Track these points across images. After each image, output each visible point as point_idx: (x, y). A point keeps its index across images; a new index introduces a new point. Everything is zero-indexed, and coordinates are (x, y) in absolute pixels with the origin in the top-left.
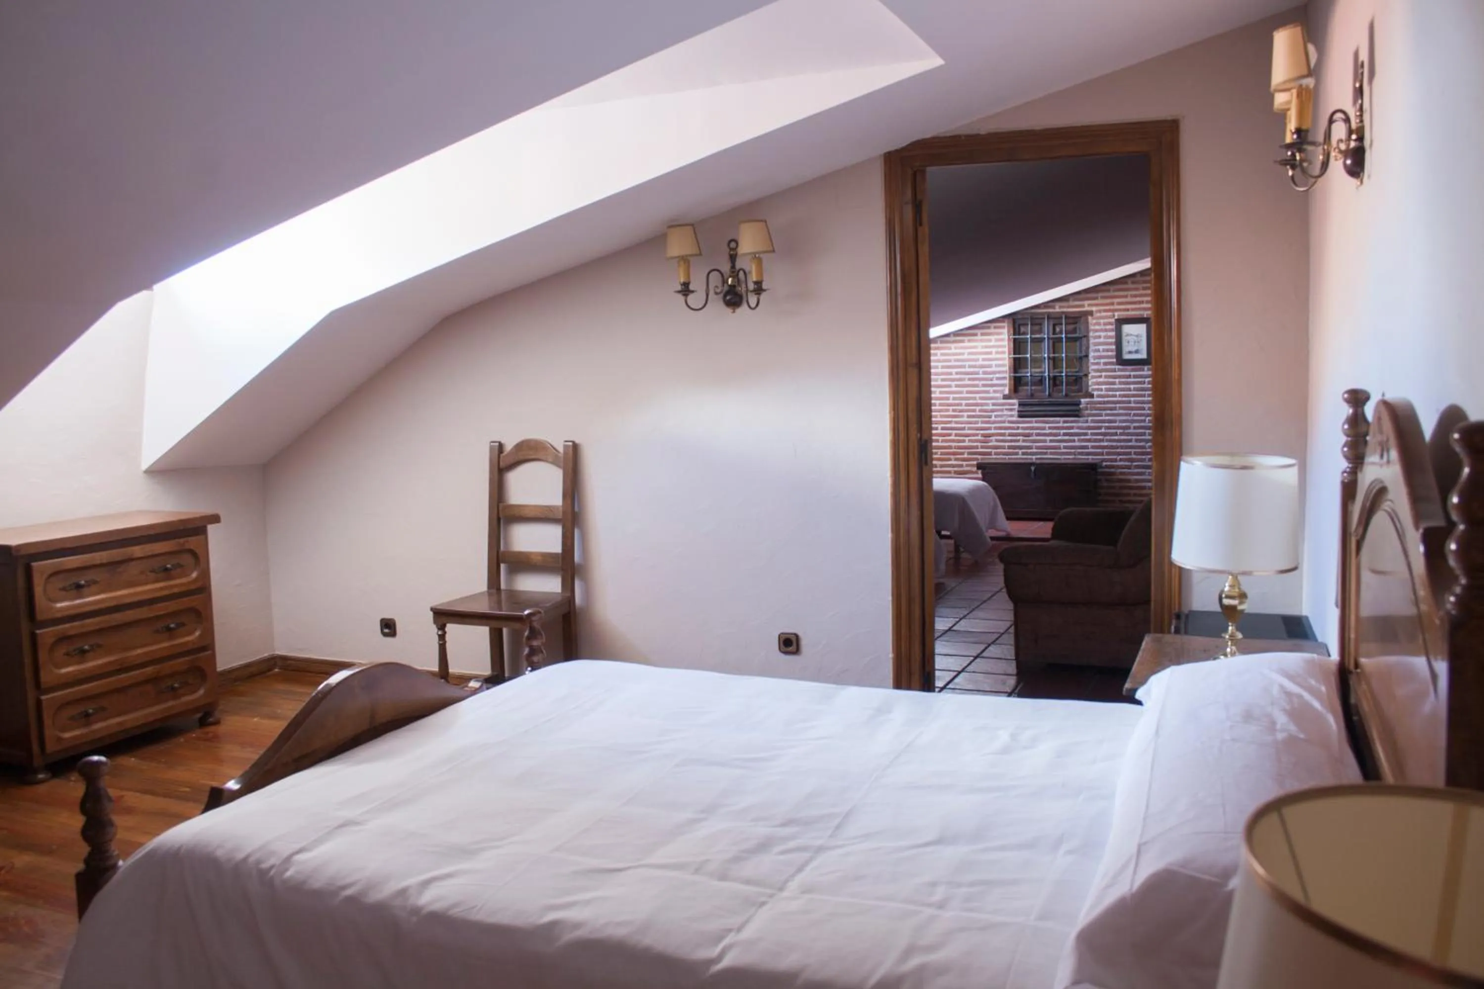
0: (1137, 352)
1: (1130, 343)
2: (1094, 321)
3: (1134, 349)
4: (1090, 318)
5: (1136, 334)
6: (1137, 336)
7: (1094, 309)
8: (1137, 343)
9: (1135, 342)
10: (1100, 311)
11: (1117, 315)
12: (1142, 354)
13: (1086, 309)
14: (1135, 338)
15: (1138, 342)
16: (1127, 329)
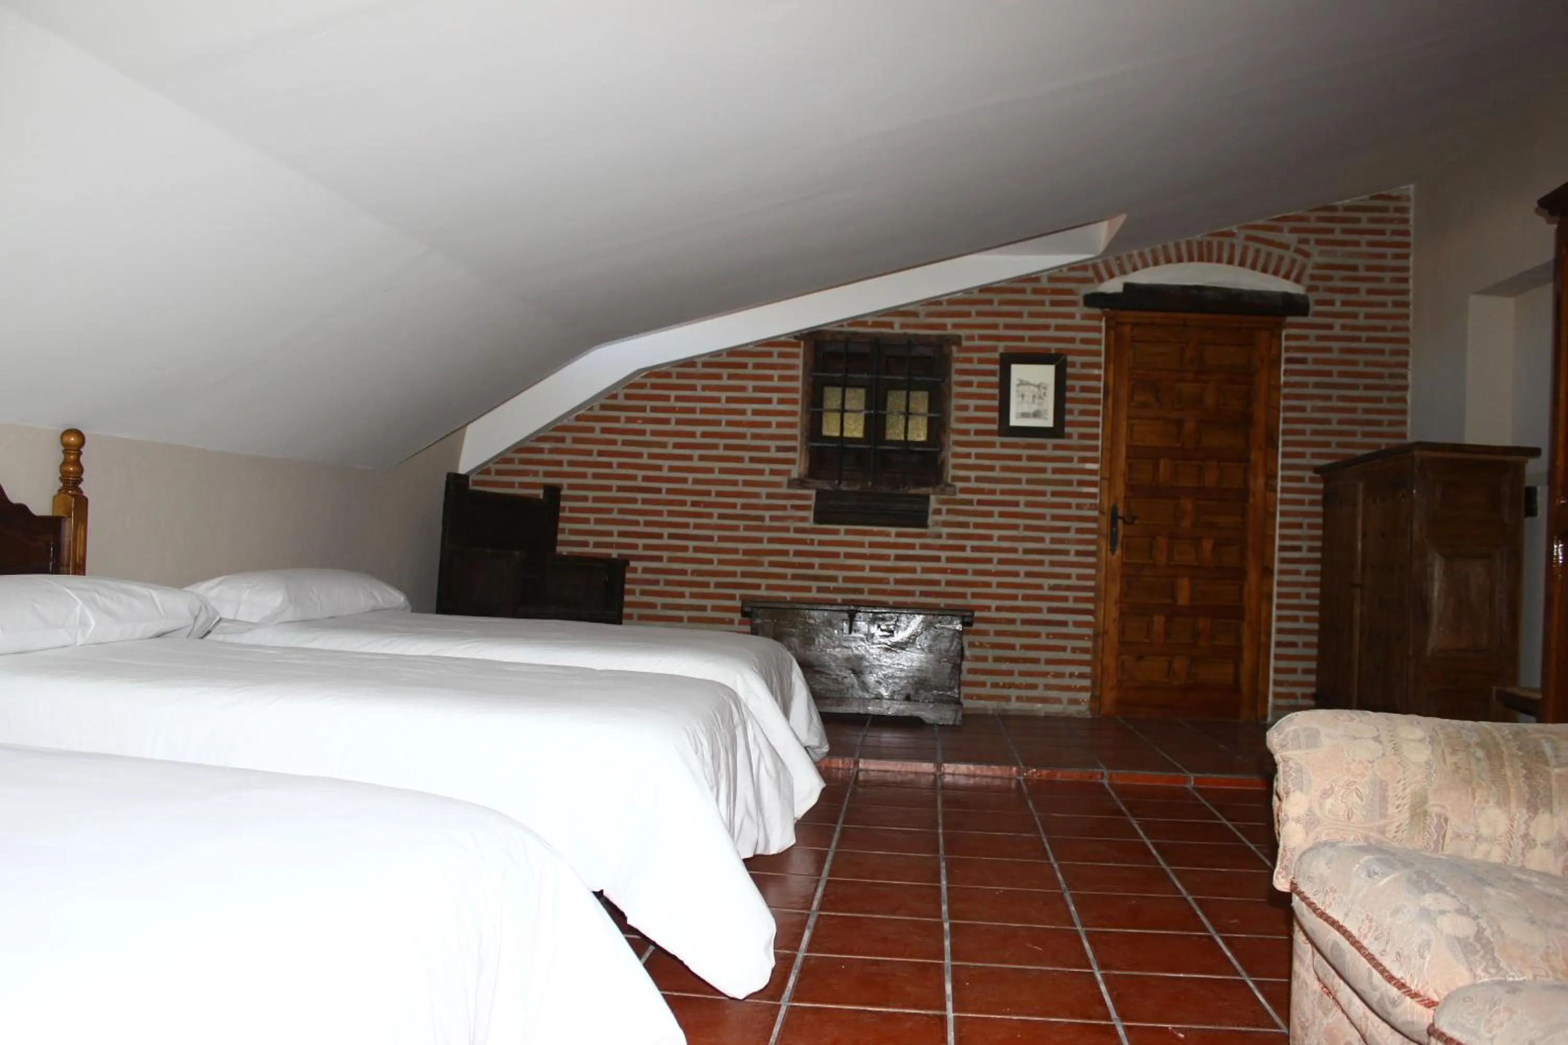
0: (1036, 415)
1: (1026, 398)
2: (963, 355)
3: (1032, 409)
4: (954, 348)
5: (1037, 383)
6: (1038, 386)
7: (963, 333)
8: (1036, 401)
9: (1034, 397)
10: (971, 338)
11: (1002, 346)
12: (1046, 419)
13: (950, 331)
14: (1036, 390)
15: (1040, 397)
16: (1019, 372)
